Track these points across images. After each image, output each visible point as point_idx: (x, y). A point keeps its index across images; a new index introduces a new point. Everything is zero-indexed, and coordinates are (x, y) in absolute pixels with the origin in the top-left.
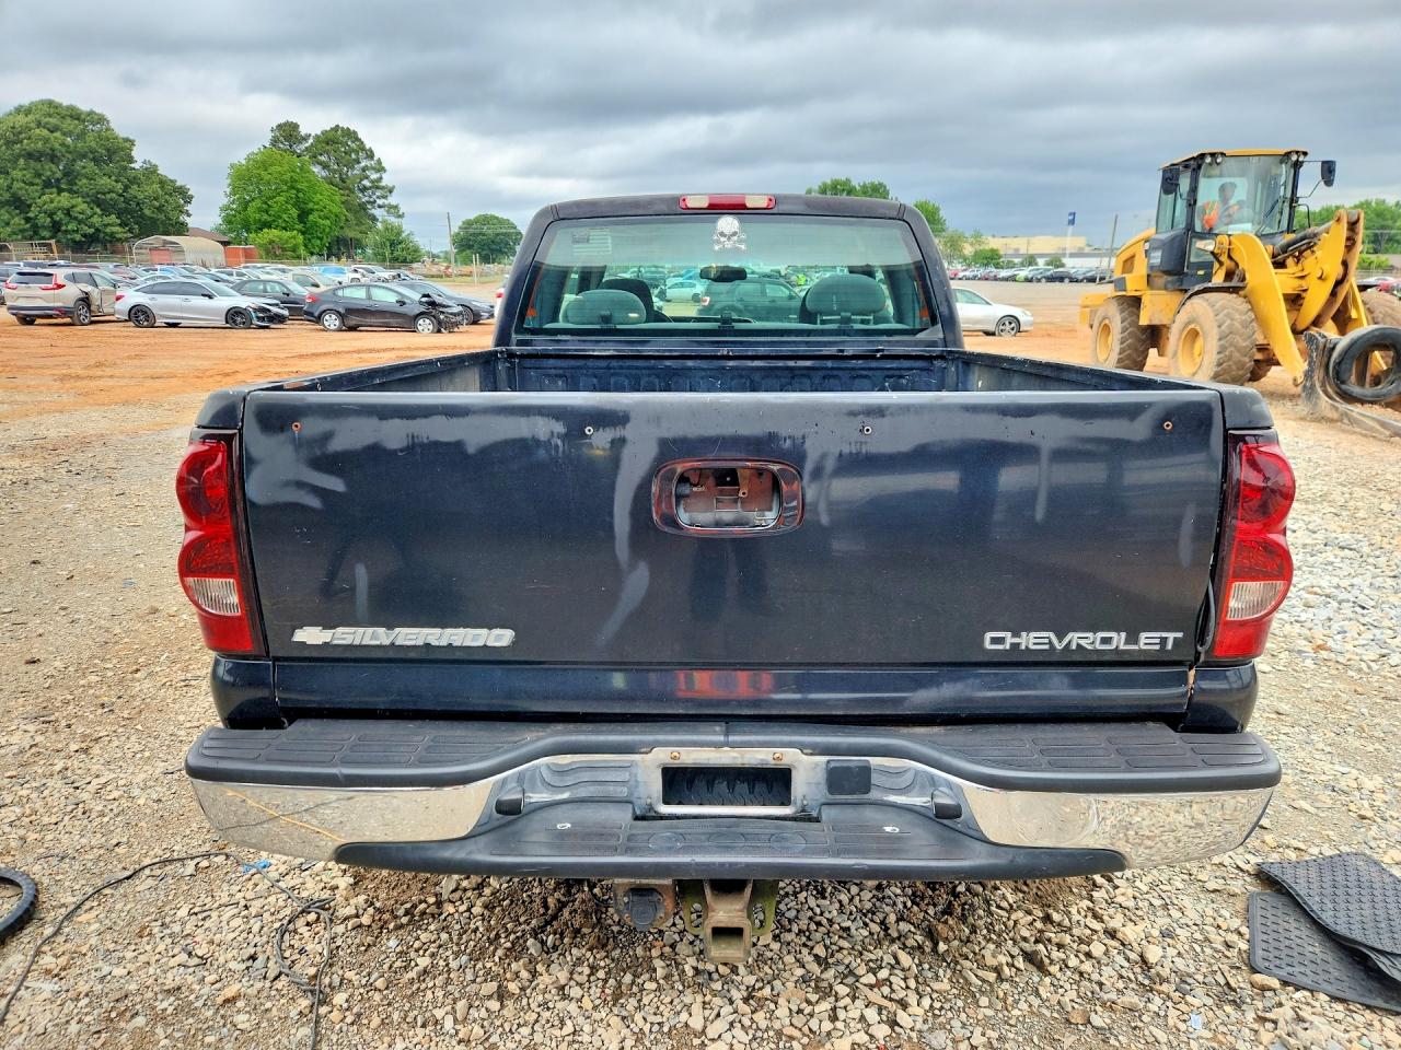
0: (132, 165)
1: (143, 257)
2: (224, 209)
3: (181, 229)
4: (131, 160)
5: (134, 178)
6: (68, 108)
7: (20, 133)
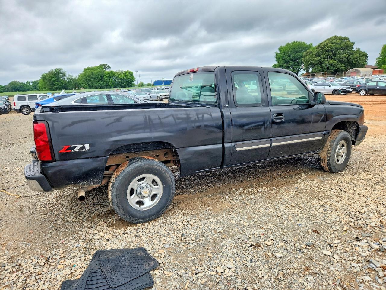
0: (353, 50)
1: (349, 75)
2: (378, 59)
3: (363, 66)
4: (353, 48)
5: (352, 53)
6: (340, 37)
7: (326, 45)
